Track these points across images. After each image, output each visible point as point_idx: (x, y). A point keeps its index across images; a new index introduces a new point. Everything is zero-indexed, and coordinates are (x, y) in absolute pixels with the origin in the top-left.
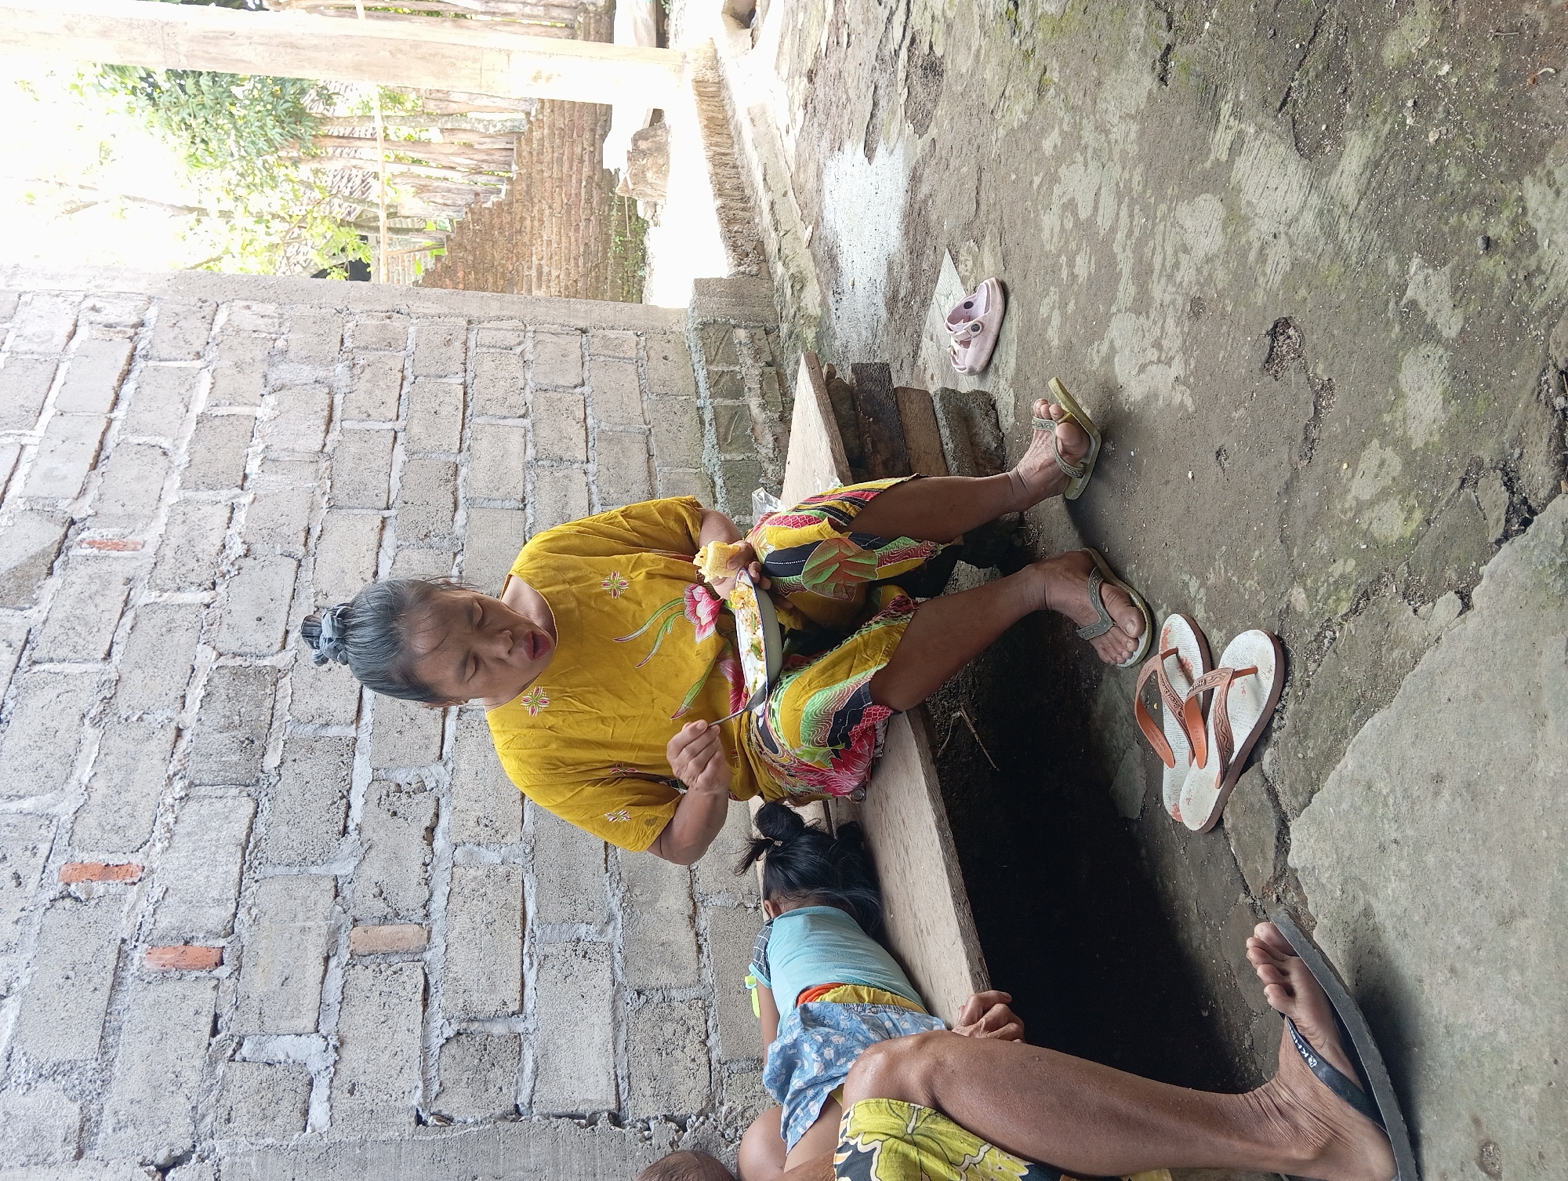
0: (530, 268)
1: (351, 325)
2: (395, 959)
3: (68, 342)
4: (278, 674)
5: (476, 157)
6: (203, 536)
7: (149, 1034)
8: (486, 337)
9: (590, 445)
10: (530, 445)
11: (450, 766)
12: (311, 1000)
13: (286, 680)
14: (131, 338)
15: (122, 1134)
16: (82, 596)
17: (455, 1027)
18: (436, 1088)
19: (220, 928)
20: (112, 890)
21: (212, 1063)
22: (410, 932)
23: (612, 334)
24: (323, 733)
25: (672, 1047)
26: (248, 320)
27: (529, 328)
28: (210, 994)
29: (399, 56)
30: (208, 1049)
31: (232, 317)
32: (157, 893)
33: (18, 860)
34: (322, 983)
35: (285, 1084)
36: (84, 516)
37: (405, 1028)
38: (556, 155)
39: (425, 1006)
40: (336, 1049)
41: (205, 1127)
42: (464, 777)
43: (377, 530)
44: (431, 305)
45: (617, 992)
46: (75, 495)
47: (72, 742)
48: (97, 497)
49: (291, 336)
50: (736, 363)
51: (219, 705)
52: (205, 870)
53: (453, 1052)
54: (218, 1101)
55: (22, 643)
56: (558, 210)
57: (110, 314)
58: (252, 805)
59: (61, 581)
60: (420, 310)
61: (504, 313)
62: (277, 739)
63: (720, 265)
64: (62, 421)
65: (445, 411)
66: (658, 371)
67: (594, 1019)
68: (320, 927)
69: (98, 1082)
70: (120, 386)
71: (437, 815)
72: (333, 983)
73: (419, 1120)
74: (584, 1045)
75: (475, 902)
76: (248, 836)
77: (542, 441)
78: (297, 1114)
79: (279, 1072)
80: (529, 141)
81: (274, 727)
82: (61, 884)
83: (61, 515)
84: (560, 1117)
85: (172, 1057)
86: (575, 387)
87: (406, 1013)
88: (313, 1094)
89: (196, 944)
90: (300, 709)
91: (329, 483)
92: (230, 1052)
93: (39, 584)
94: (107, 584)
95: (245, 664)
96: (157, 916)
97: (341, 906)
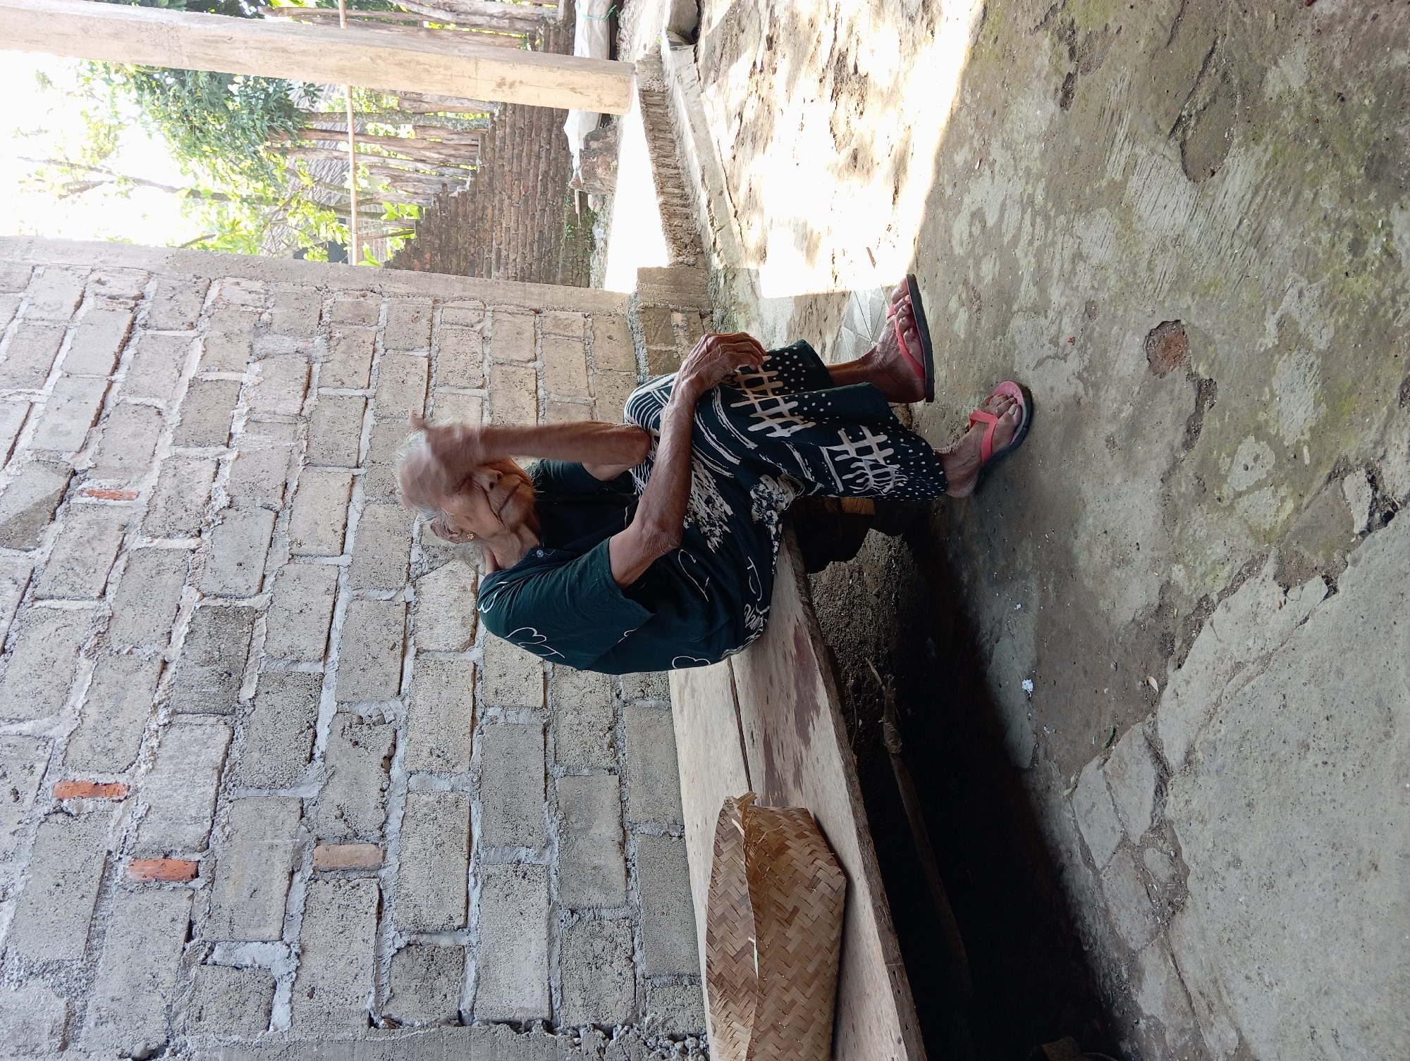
0: (490, 251)
1: (329, 302)
2: (353, 875)
3: (76, 311)
4: (255, 613)
5: (444, 151)
6: (191, 489)
7: (130, 938)
8: (450, 315)
9: (541, 414)
10: (486, 413)
11: (407, 701)
12: (276, 911)
13: (262, 620)
14: (132, 309)
15: (103, 1029)
16: (81, 540)
17: (406, 939)
18: (387, 993)
19: (197, 843)
20: (101, 807)
21: (186, 965)
22: (365, 852)
23: (562, 315)
24: (294, 668)
25: (601, 961)
26: (236, 294)
27: (488, 308)
28: (185, 904)
29: (379, 62)
30: (182, 953)
31: (223, 293)
32: (141, 811)
33: (17, 778)
34: (287, 895)
35: (250, 987)
36: (85, 467)
37: (360, 939)
38: (516, 151)
39: (379, 918)
40: (298, 956)
41: (178, 1024)
42: (421, 711)
43: (348, 486)
44: (401, 285)
45: (553, 910)
46: (77, 449)
47: (68, 672)
48: (97, 451)
49: (275, 310)
50: (674, 343)
51: (201, 641)
52: (184, 791)
53: (404, 961)
54: (191, 1000)
55: (26, 581)
56: (517, 200)
57: (114, 287)
58: (228, 731)
59: (62, 526)
60: (392, 289)
61: (466, 294)
62: (253, 673)
63: (660, 255)
64: (68, 382)
65: (411, 381)
66: (603, 349)
67: (531, 934)
68: (286, 843)
69: (84, 981)
70: (121, 352)
71: (394, 746)
72: (297, 896)
73: (371, 1023)
74: (522, 958)
75: (426, 825)
76: (224, 760)
77: (496, 410)
78: (261, 1014)
79: (246, 976)
80: (493, 139)
81: (250, 662)
82: (54, 800)
83: (64, 467)
84: (498, 1023)
85: (150, 959)
86: (529, 361)
87: (361, 925)
88: (276, 997)
89: (174, 857)
90: (274, 646)
91: (305, 443)
92: (202, 956)
93: (43, 528)
94: (103, 529)
95: (225, 605)
96: (140, 832)
97: (306, 826)
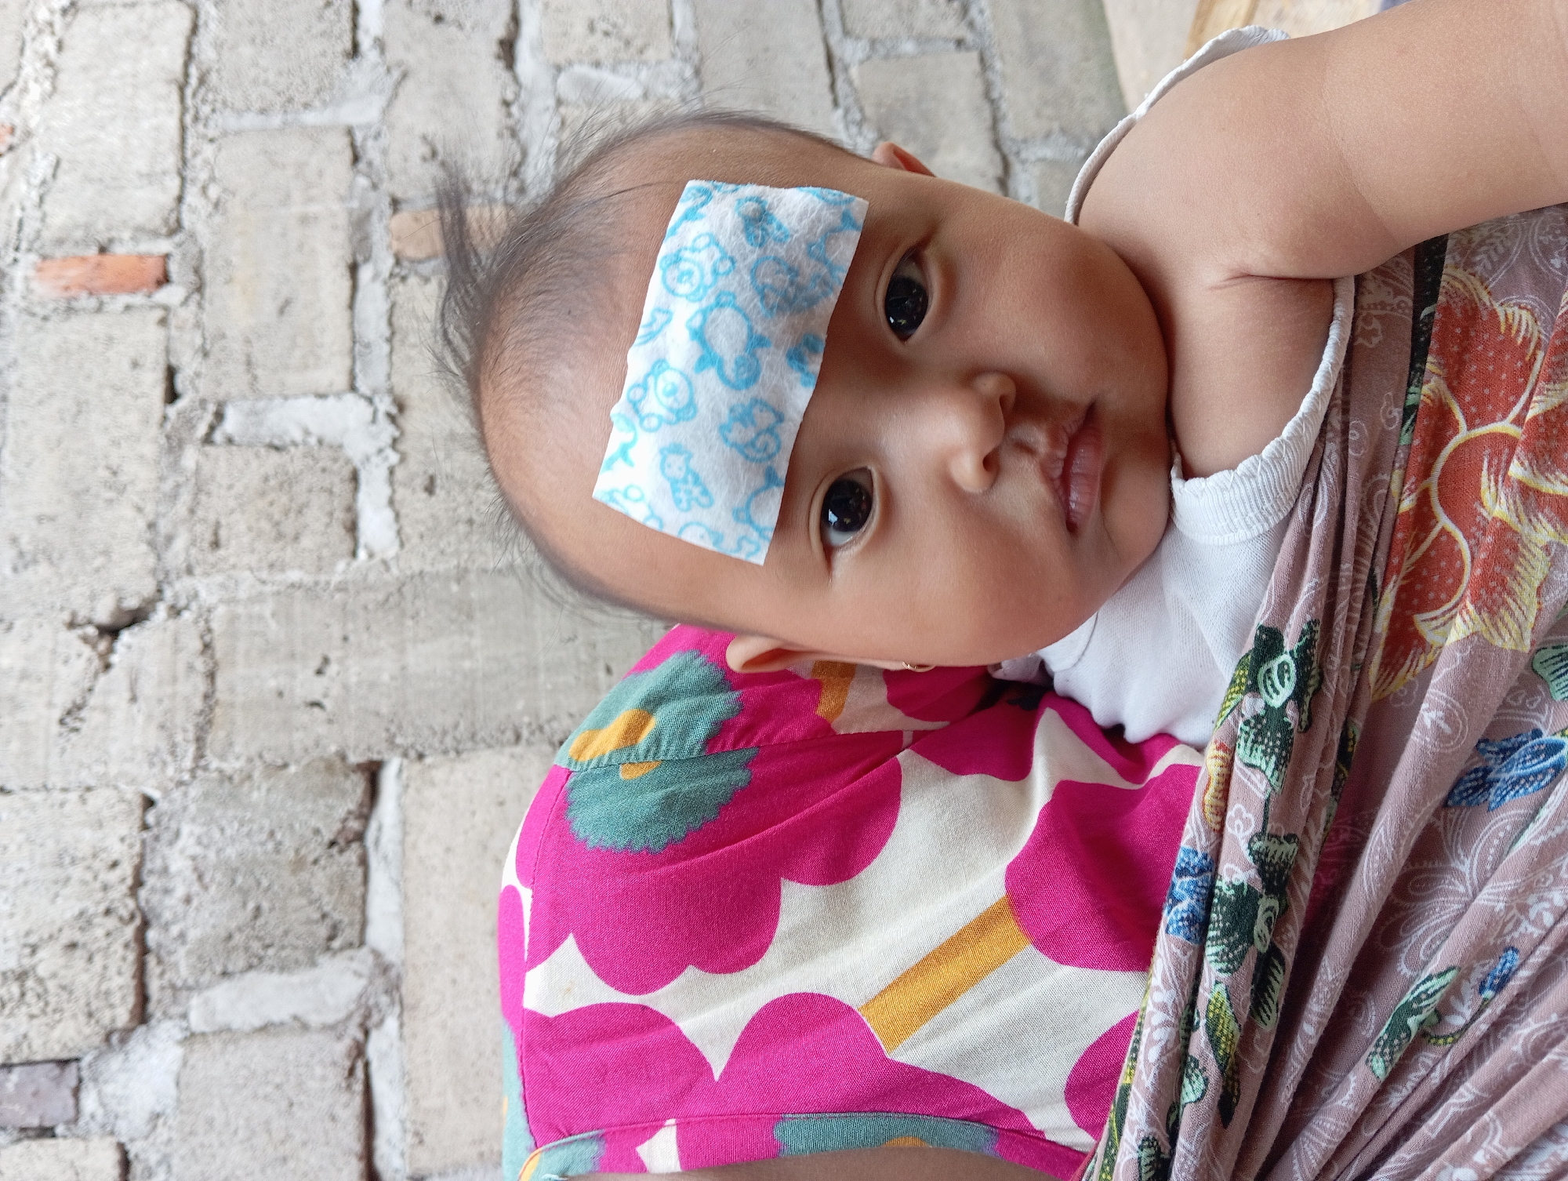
7: (56, 404)
12: (335, 337)
15: (28, 575)
19: (157, 222)
21: (174, 445)
28: (154, 335)
30: (163, 424)
32: (43, 168)
34: (351, 306)
35: (308, 479)
40: (392, 419)
41: (177, 555)
52: (119, 127)
58: (187, 13)
68: (333, 212)
71: (515, 19)
72: (369, 307)
76: (186, 65)
78: (338, 531)
79: (296, 461)
85: (102, 441)
88: (361, 496)
89: (119, 250)
92: (202, 430)
96: (47, 207)
97: (368, 176)
